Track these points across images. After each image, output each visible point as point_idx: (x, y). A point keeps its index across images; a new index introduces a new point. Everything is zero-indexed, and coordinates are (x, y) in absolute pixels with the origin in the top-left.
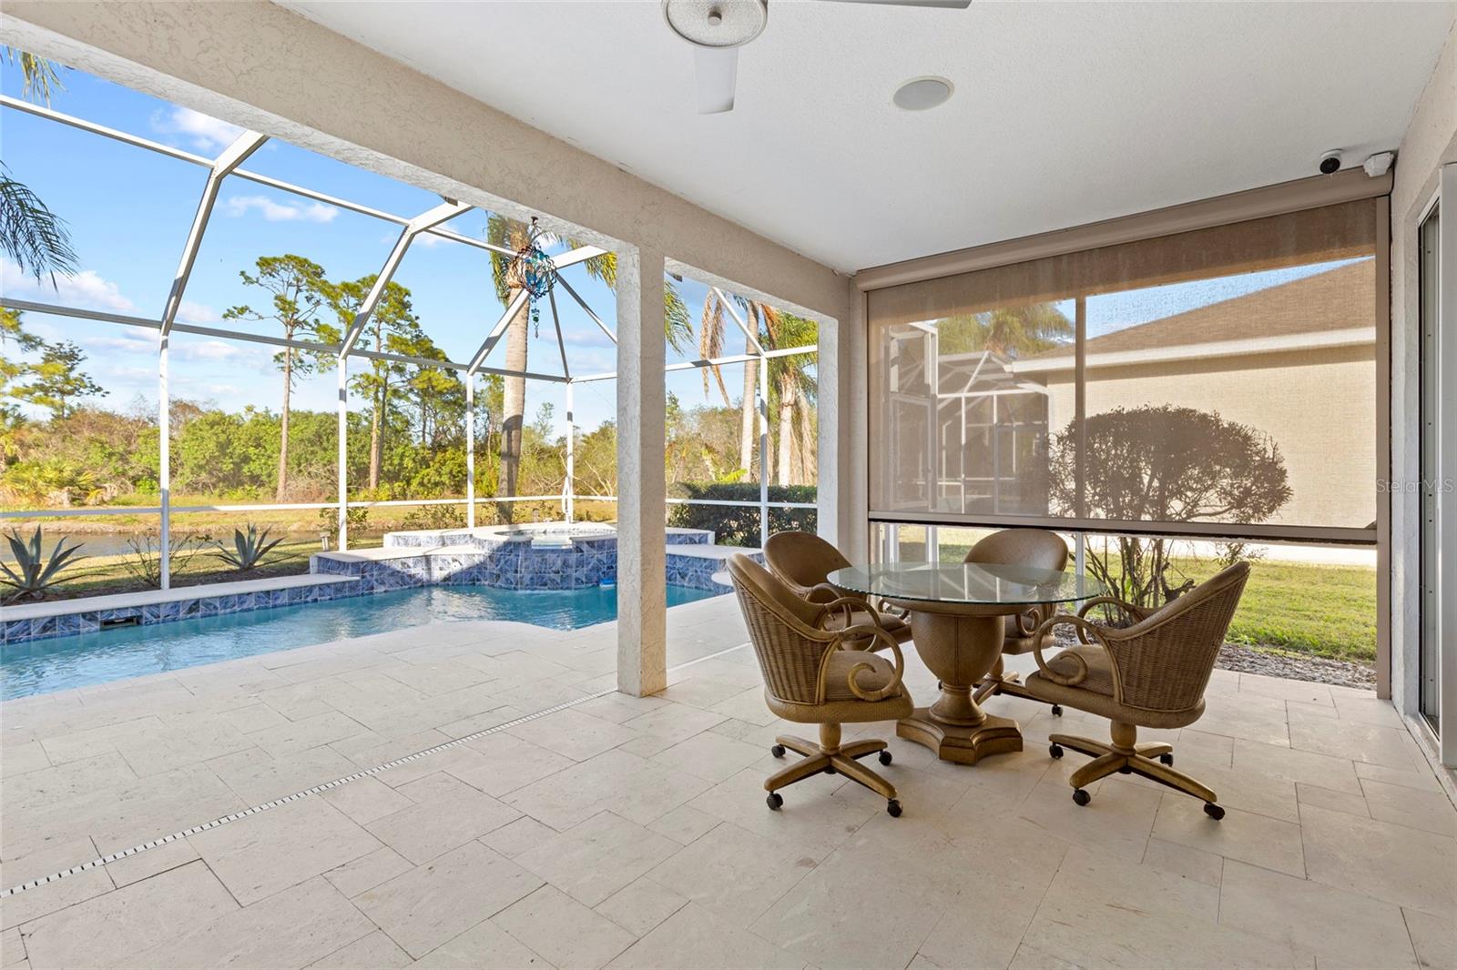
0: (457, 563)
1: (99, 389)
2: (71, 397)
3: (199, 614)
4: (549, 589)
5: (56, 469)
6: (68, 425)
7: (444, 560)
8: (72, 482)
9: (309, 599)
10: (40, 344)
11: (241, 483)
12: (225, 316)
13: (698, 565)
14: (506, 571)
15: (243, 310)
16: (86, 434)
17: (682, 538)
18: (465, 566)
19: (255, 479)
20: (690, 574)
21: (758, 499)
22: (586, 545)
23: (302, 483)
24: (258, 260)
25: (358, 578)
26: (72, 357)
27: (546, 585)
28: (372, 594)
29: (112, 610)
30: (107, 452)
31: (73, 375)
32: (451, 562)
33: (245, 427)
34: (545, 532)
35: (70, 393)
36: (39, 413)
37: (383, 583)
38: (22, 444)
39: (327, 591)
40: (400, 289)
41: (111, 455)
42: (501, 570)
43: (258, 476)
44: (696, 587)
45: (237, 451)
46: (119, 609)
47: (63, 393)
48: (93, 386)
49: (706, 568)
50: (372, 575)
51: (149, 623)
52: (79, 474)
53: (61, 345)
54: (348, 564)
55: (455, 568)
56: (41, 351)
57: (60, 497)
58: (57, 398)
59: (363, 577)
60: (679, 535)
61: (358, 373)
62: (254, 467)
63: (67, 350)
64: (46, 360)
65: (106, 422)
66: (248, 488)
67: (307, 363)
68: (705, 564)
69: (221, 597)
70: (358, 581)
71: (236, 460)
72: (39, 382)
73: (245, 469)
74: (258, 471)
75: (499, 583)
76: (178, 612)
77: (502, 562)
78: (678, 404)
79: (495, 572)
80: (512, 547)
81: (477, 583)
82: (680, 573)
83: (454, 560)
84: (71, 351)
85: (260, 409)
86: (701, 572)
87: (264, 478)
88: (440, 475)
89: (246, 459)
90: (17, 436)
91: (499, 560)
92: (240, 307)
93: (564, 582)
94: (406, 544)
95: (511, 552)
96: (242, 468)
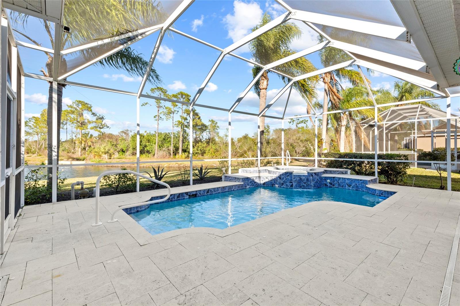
0: (267, 179)
1: (108, 127)
2: (102, 129)
3: (209, 194)
4: (302, 189)
5: (104, 149)
6: (102, 137)
7: (263, 178)
8: (108, 152)
9: (232, 190)
10: (96, 115)
11: (144, 153)
12: (142, 106)
13: (357, 182)
14: (286, 182)
15: (146, 104)
16: (107, 139)
17: (339, 172)
18: (270, 180)
19: (148, 152)
20: (353, 185)
21: (374, 158)
22: (314, 174)
23: (161, 153)
24: (151, 89)
25: (243, 183)
26: (102, 118)
27: (301, 187)
28: (246, 188)
29: (191, 192)
30: (112, 144)
31: (103, 123)
32: (265, 178)
33: (145, 137)
34: (283, 169)
35: (102, 128)
36: (96, 134)
37: (248, 185)
38: (92, 142)
39: (236, 187)
40: (188, 95)
41: (113, 145)
42: (284, 181)
43: (149, 151)
44: (356, 190)
45: (144, 144)
46: (193, 192)
47: (100, 128)
48: (107, 126)
49: (361, 183)
50: (246, 182)
51: (199, 196)
52: (109, 150)
53: (100, 115)
54: (240, 179)
55: (267, 180)
56: (96, 117)
57: (106, 156)
58: (99, 129)
59: (244, 183)
60: (338, 171)
61: (177, 121)
62: (148, 148)
63: (101, 117)
64: (97, 120)
65: (110, 136)
66: (146, 154)
67: (162, 118)
68: (360, 182)
69: (214, 188)
70: (243, 184)
71: (143, 146)
72: (95, 126)
73: (146, 149)
74: (149, 150)
75: (283, 186)
76: (205, 193)
77: (285, 179)
78: (270, 127)
79: (281, 182)
80: (289, 174)
81: (274, 186)
82: (347, 185)
83: (267, 178)
84: (102, 117)
85: (148, 132)
86: (359, 184)
87: (150, 151)
88: (198, 150)
89: (146, 146)
90: (91, 140)
91: (283, 178)
92: (146, 103)
93: (308, 186)
94: (247, 172)
95: (288, 176)
96: (144, 149)
